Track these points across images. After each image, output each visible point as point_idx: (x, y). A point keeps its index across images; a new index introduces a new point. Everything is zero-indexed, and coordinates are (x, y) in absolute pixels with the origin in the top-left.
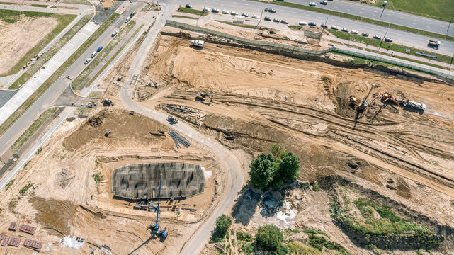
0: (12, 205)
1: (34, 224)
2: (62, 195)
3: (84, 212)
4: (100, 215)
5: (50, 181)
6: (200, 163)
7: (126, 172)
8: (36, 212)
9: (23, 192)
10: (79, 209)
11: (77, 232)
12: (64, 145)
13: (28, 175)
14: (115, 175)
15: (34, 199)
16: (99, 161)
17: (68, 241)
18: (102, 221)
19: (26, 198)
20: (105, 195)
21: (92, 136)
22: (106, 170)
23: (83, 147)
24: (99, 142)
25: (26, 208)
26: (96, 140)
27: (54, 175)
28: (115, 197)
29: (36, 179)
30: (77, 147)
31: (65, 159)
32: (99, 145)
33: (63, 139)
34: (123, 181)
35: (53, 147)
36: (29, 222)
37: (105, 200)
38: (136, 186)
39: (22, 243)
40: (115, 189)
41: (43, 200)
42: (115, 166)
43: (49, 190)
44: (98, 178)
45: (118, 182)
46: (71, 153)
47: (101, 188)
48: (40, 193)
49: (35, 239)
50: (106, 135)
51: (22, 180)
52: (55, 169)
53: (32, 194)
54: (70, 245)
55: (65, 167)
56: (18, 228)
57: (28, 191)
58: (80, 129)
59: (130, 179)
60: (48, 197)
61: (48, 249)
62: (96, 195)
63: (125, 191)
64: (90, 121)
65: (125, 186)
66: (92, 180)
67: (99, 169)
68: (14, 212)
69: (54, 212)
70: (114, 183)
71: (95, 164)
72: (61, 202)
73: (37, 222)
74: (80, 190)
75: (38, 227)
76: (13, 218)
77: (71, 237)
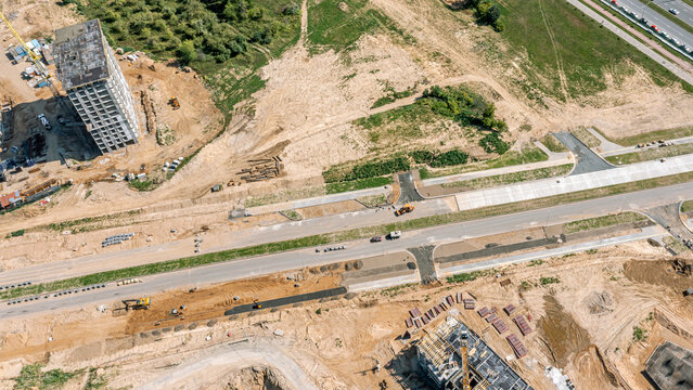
0: (524, 286)
1: (532, 325)
2: (585, 319)
3: (595, 358)
4: (612, 378)
5: (582, 294)
7: (680, 356)
8: (544, 314)
9: (544, 281)
10: (593, 350)
11: (572, 374)
12: (625, 266)
13: (562, 267)
14: (662, 348)
15: (550, 299)
16: (654, 317)
17: (556, 375)
18: (609, 386)
19: (542, 291)
20: (633, 360)
21: (667, 281)
22: (657, 333)
23: (646, 285)
24: (671, 295)
25: (536, 300)
26: (669, 289)
27: (590, 290)
28: (644, 373)
29: (568, 279)
30: (639, 280)
31: (615, 282)
32: (667, 299)
33: (629, 258)
34: (667, 363)
35: (611, 258)
36: (529, 318)
37: (630, 367)
38: (681, 383)
39: (507, 334)
40: (651, 364)
41: (561, 308)
42: (669, 337)
43: (574, 303)
44: (639, 334)
45: (662, 359)
46: (626, 281)
47: (635, 349)
48: (562, 298)
49: (523, 342)
50: (685, 294)
51: (552, 269)
52: (596, 285)
53: (553, 292)
54: (556, 381)
55: (609, 291)
56: (514, 314)
57: (551, 285)
58: (657, 262)
59: (679, 368)
60: (568, 308)
61: (529, 363)
62: (623, 351)
63: (662, 377)
64: (676, 262)
65: (667, 371)
66: (630, 331)
67: (647, 326)
68: (521, 295)
69: (562, 331)
70: (655, 357)
71: (646, 316)
72: (577, 326)
73: (538, 326)
74: (608, 330)
75: (534, 333)
76: (515, 300)
77: (563, 373)
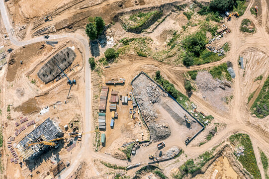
0: (9, 118)
1: (24, 117)
2: (25, 99)
3: (39, 98)
4: (46, 94)
5: (16, 98)
6: (67, 46)
7: (42, 71)
8: (21, 112)
9: (9, 110)
10: (36, 98)
11: (43, 106)
12: (8, 81)
13: (4, 103)
14: (39, 76)
15: (16, 109)
16: (28, 75)
17: (43, 112)
18: (48, 95)
19: (12, 112)
20: (42, 86)
21: (16, 68)
22: (34, 76)
23: (16, 75)
24: (21, 68)
25: (15, 115)
26: (19, 68)
27: (15, 94)
28: (46, 83)
29: (10, 102)
30: (14, 77)
31: (13, 86)
32: (22, 70)
33: (5, 79)
34: (44, 76)
35: (4, 85)
36: (21, 118)
37: (43, 87)
38: (50, 73)
39: (26, 126)
40: (44, 81)
41: (20, 106)
42: (36, 72)
43: (19, 101)
44: (33, 82)
45: (42, 77)
46: (14, 82)
47: (38, 84)
48: (16, 105)
49: (30, 121)
50: (22, 63)
51: (4, 107)
52: (13, 92)
53: (13, 108)
54: (45, 112)
55: (16, 88)
56: (19, 123)
57: (10, 108)
58: (8, 70)
59: (46, 72)
60: (20, 104)
61: (37, 121)
62: (38, 88)
63: (48, 78)
64: (10, 63)
65: (46, 76)
66: (32, 85)
67: (31, 79)
68: (13, 120)
69: (28, 107)
70: (41, 79)
71: (27, 78)
72: (27, 102)
73: (25, 115)
74: (30, 92)
75: (27, 116)
76: (14, 122)
77: (43, 109)
